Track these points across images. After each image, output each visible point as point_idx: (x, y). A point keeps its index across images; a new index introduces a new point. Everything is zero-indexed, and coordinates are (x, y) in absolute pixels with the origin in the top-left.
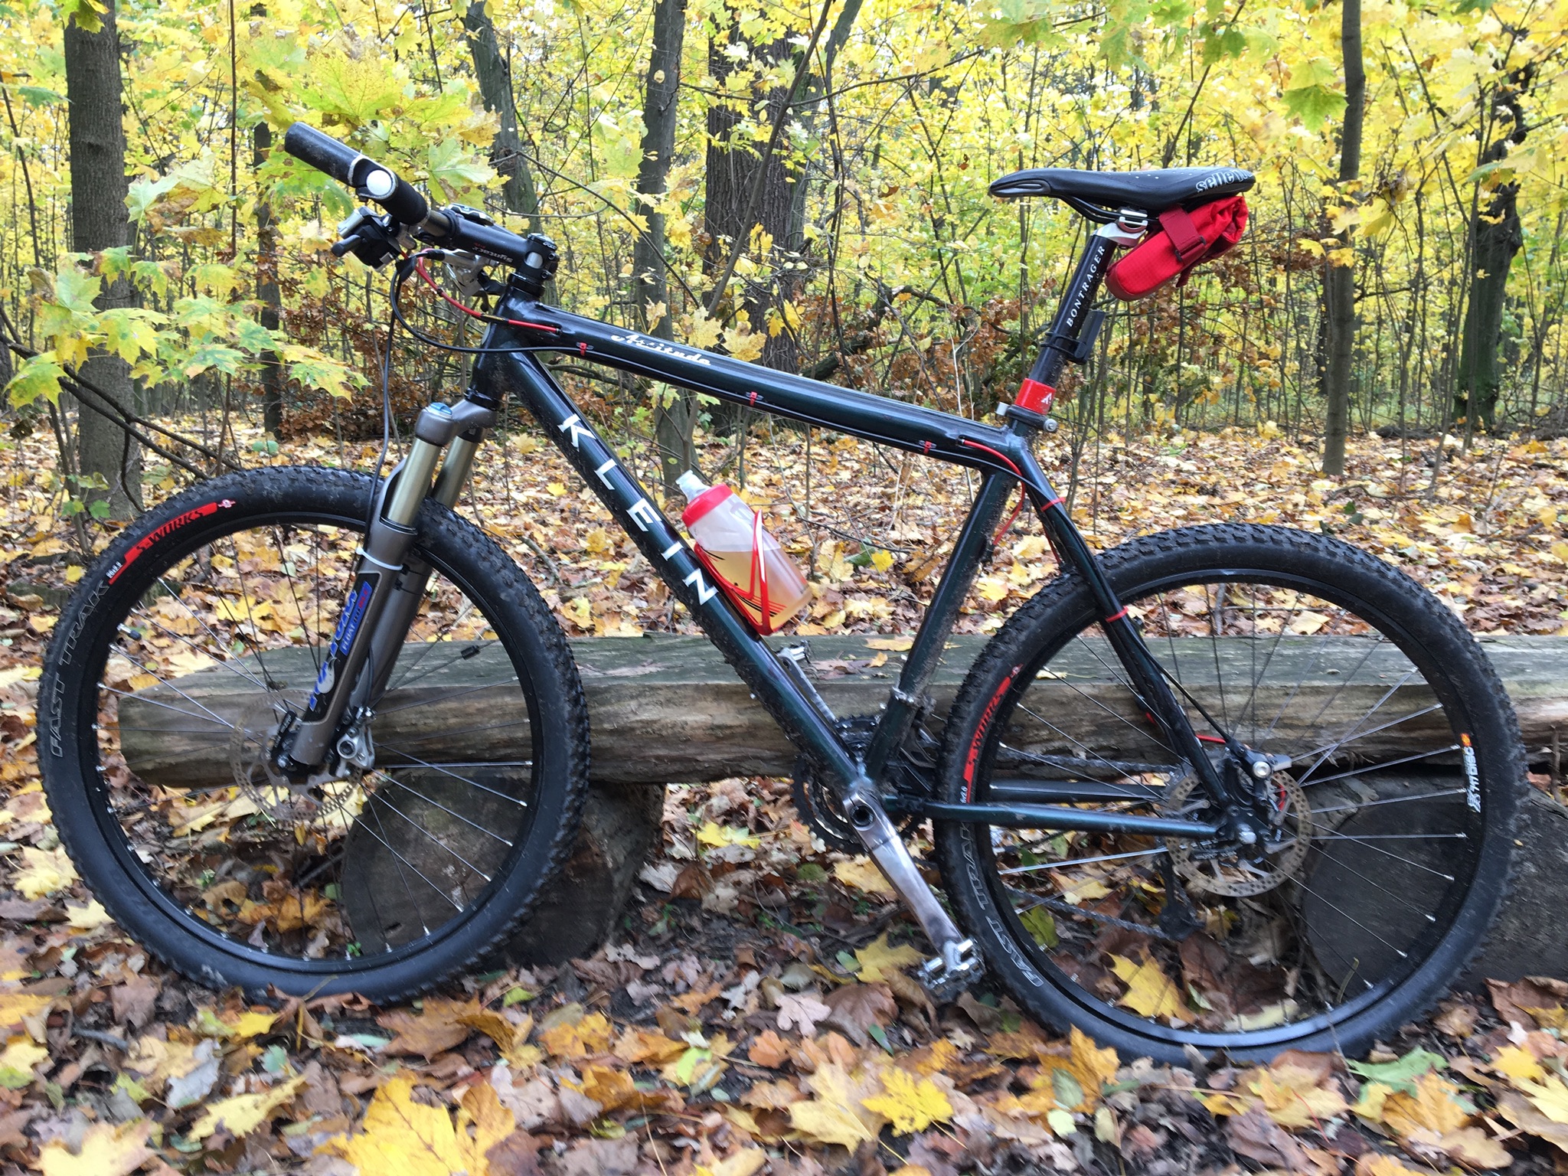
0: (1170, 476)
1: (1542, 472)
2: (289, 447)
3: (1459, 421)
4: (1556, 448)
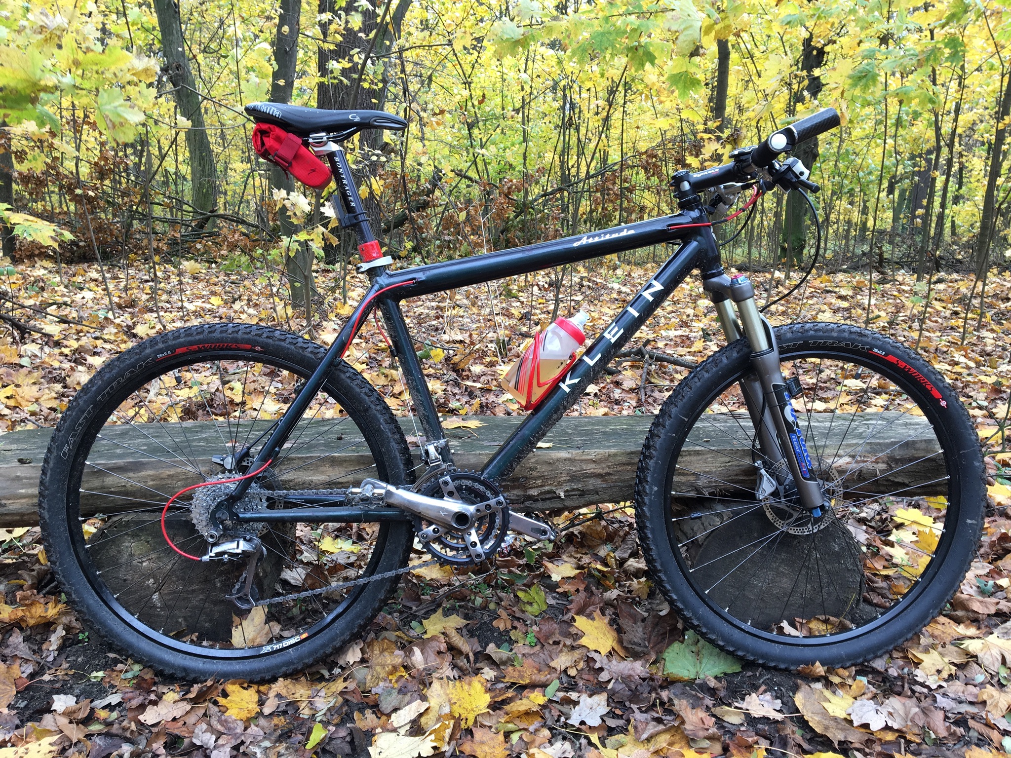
0: (615, 295)
1: (828, 295)
2: (21, 267)
3: (783, 261)
4: (837, 280)
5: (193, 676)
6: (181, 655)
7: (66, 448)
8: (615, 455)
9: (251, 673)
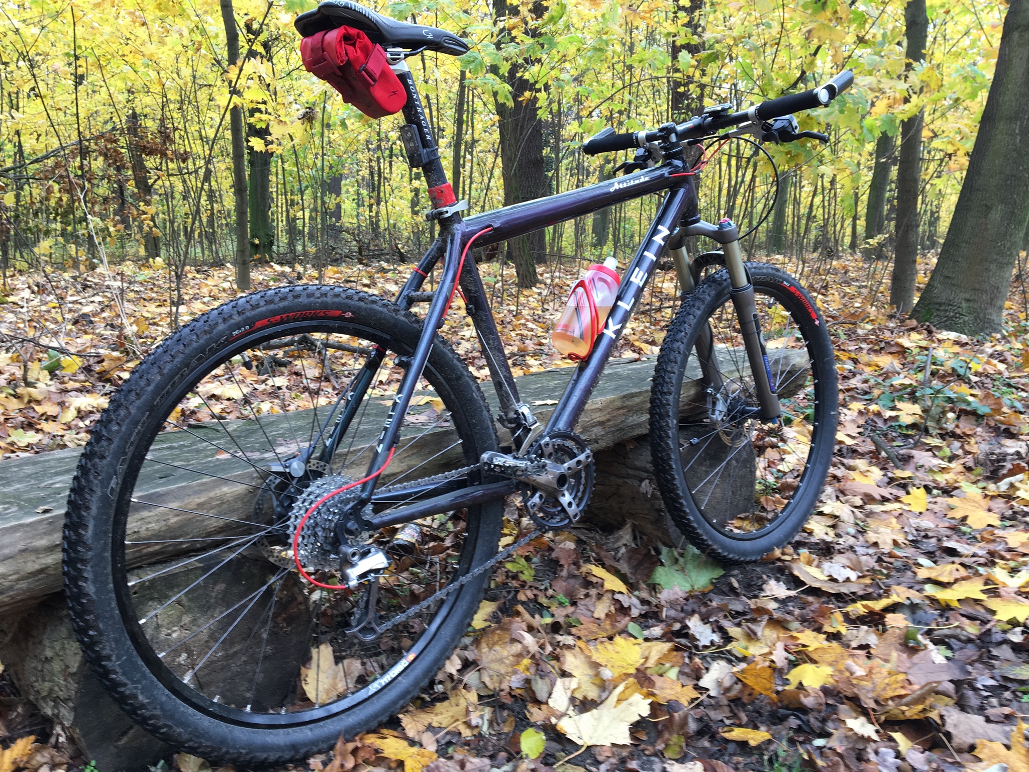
5: (303, 751)
6: (281, 731)
7: (113, 483)
8: (613, 401)
9: (367, 721)
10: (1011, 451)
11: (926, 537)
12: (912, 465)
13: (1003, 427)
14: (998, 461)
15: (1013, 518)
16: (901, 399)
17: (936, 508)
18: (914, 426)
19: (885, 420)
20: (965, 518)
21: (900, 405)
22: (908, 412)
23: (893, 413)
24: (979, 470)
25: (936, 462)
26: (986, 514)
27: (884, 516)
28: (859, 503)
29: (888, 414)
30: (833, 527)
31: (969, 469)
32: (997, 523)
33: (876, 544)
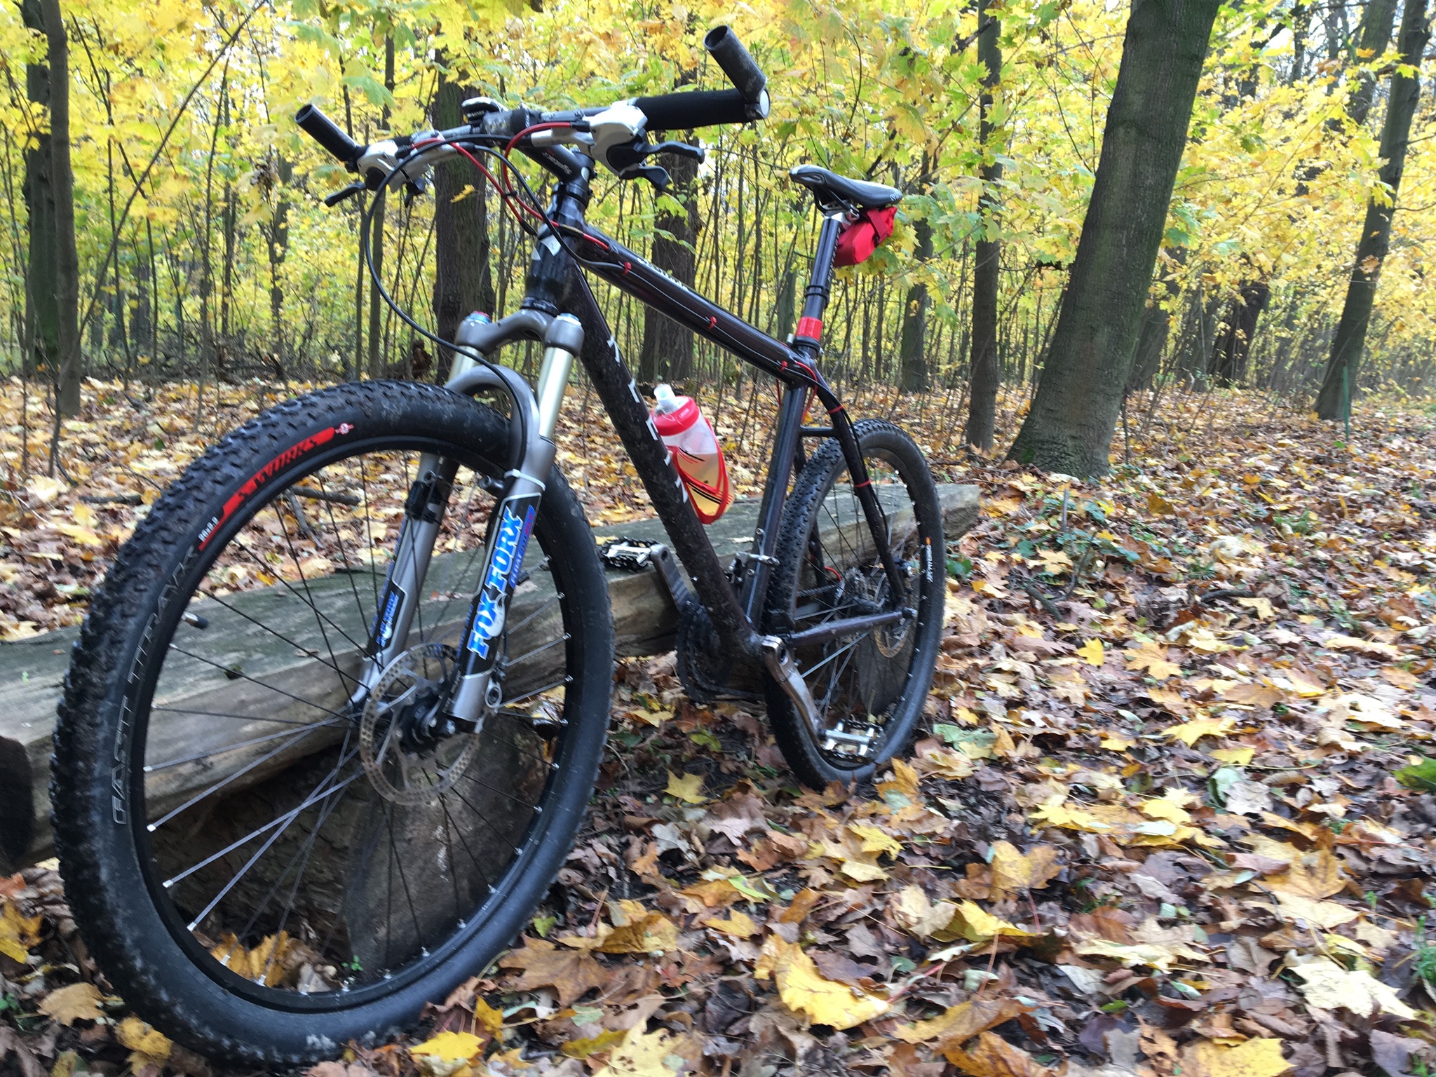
10: (1173, 598)
11: (1113, 690)
12: (1074, 618)
13: (1155, 575)
14: (1161, 610)
15: (1192, 667)
16: (1041, 546)
17: (1114, 661)
18: (1061, 576)
19: (1030, 571)
20: (1146, 669)
21: (1042, 553)
22: (1054, 562)
23: (1037, 563)
24: (1143, 620)
25: (1096, 614)
26: (1165, 664)
27: (1066, 670)
28: (1034, 658)
29: (1032, 564)
30: (1015, 684)
31: (1132, 620)
32: (1179, 672)
33: (1067, 700)
